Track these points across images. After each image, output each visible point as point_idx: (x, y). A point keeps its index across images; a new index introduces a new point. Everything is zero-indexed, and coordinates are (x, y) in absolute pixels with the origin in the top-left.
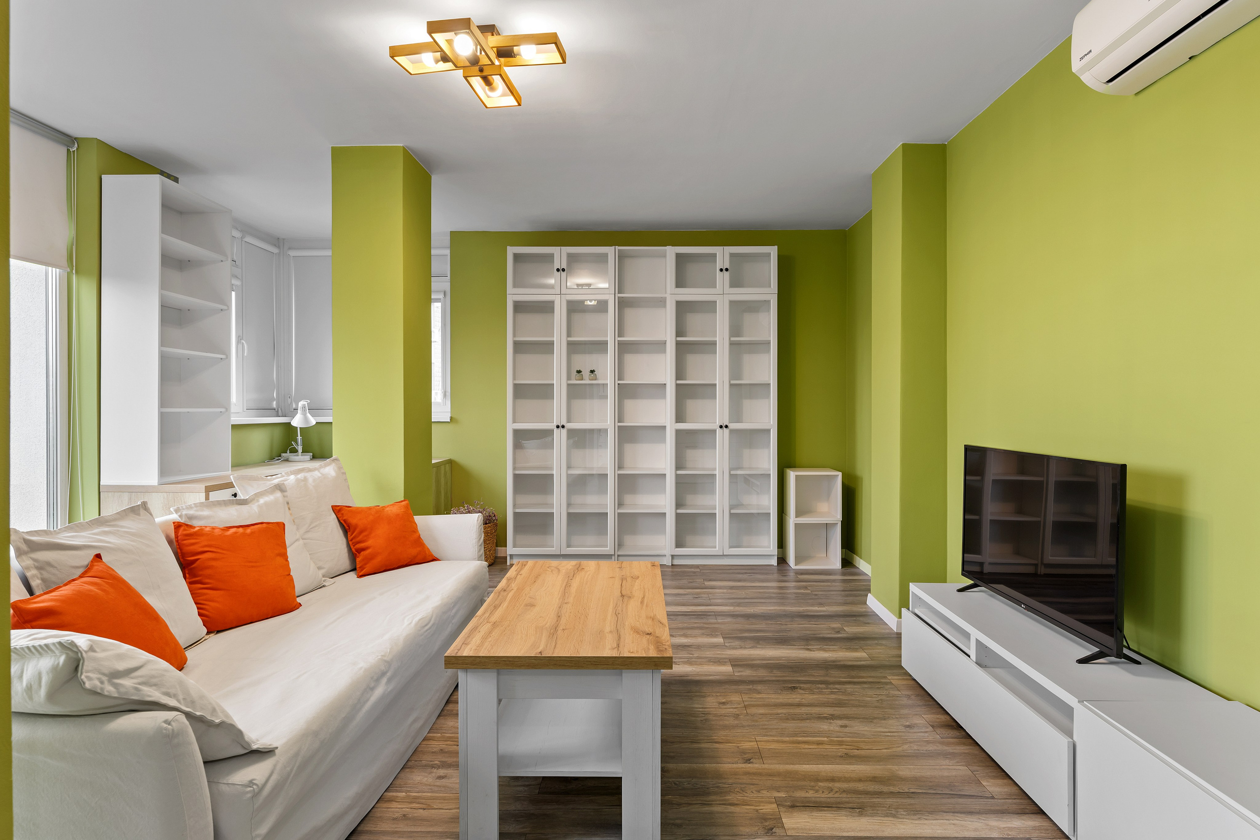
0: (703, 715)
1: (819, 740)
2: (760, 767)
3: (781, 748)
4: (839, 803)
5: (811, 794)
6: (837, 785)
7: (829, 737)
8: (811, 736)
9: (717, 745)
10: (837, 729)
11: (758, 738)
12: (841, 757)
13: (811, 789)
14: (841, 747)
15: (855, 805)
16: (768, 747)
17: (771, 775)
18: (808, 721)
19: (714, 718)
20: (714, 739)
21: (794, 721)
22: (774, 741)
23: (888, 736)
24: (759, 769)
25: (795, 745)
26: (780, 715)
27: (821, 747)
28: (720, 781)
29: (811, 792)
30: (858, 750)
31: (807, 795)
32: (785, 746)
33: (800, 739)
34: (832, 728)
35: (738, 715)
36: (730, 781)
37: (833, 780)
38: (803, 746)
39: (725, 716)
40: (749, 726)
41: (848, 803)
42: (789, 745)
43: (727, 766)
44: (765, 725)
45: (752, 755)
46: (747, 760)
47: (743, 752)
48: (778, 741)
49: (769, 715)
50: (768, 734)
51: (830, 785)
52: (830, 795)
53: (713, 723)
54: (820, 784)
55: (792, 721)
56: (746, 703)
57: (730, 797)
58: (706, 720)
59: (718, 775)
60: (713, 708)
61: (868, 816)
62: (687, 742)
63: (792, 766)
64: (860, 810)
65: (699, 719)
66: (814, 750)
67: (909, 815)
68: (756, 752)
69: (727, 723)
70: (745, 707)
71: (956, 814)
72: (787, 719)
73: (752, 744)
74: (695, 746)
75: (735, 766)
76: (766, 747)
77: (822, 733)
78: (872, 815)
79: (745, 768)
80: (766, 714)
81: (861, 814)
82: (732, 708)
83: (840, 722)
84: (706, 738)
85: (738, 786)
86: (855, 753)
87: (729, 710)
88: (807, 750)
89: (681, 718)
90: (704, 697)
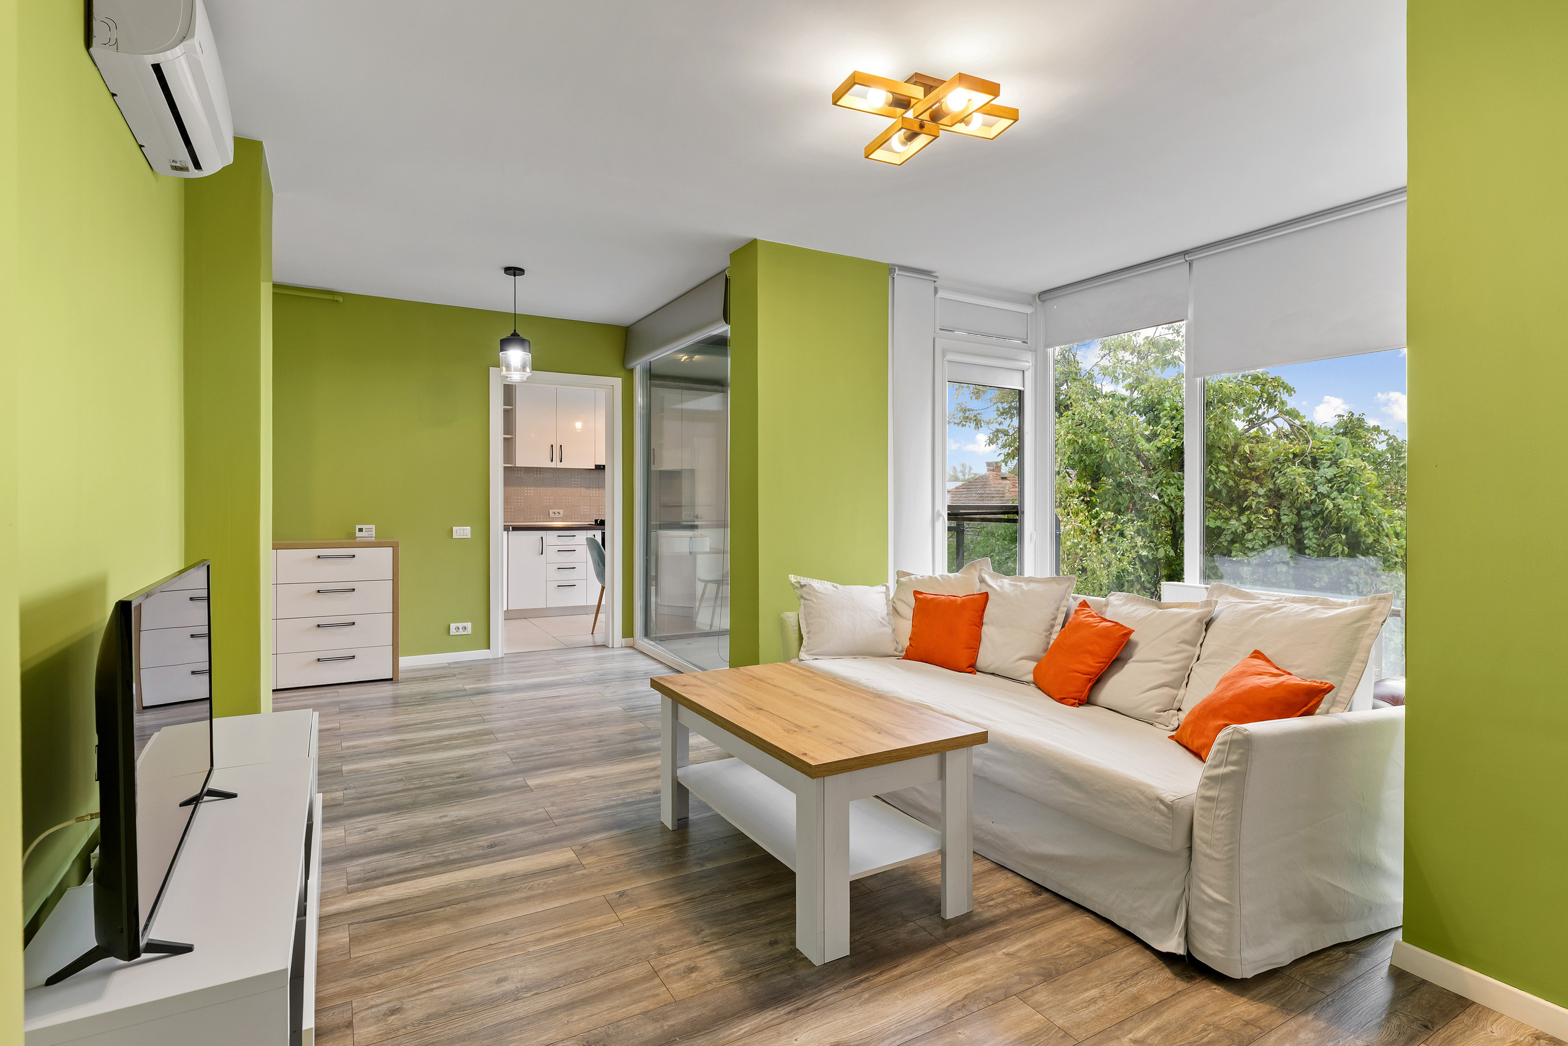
0: (706, 939)
1: (540, 945)
2: (606, 891)
3: (589, 920)
4: (524, 879)
5: (550, 880)
6: (523, 895)
7: (526, 954)
8: (552, 947)
9: (664, 902)
10: (512, 972)
11: (620, 924)
12: (513, 929)
13: (550, 884)
14: (510, 943)
15: (508, 881)
16: (604, 916)
17: (594, 887)
18: (556, 974)
19: (689, 939)
20: (672, 909)
21: (576, 967)
22: (599, 927)
23: (437, 982)
24: (607, 889)
25: (572, 928)
26: (599, 973)
27: (539, 936)
28: (641, 869)
29: (550, 882)
30: (490, 945)
31: (554, 878)
32: (584, 924)
33: (566, 940)
34: (521, 971)
35: (661, 955)
36: (632, 871)
37: (527, 899)
38: (562, 930)
39: (676, 947)
40: (638, 940)
41: (515, 881)
42: (580, 926)
43: (642, 883)
44: (617, 948)
45: (620, 902)
46: (623, 895)
47: (631, 903)
48: (595, 928)
49: (616, 967)
50: (609, 935)
51: (531, 893)
52: (531, 884)
53: (686, 931)
54: (541, 891)
55: (580, 966)
56: (657, 981)
57: (626, 859)
58: (698, 933)
59: (645, 873)
60: (701, 956)
61: (497, 876)
62: (699, 897)
63: (572, 901)
64: (503, 879)
65: (707, 932)
66: (547, 928)
67: (458, 885)
68: (616, 906)
69: (669, 937)
70: (656, 973)
71: (408, 897)
72: (587, 968)
73: (624, 916)
74: (687, 896)
75: (634, 886)
76: (606, 916)
77: (536, 957)
78: (494, 877)
79: (622, 886)
80: (620, 968)
81: (504, 875)
82: (674, 965)
83: (508, 986)
84: (682, 908)
85: (622, 870)
86: (495, 938)
87: (677, 960)
88: (556, 926)
89: (729, 926)
90: (728, 974)
